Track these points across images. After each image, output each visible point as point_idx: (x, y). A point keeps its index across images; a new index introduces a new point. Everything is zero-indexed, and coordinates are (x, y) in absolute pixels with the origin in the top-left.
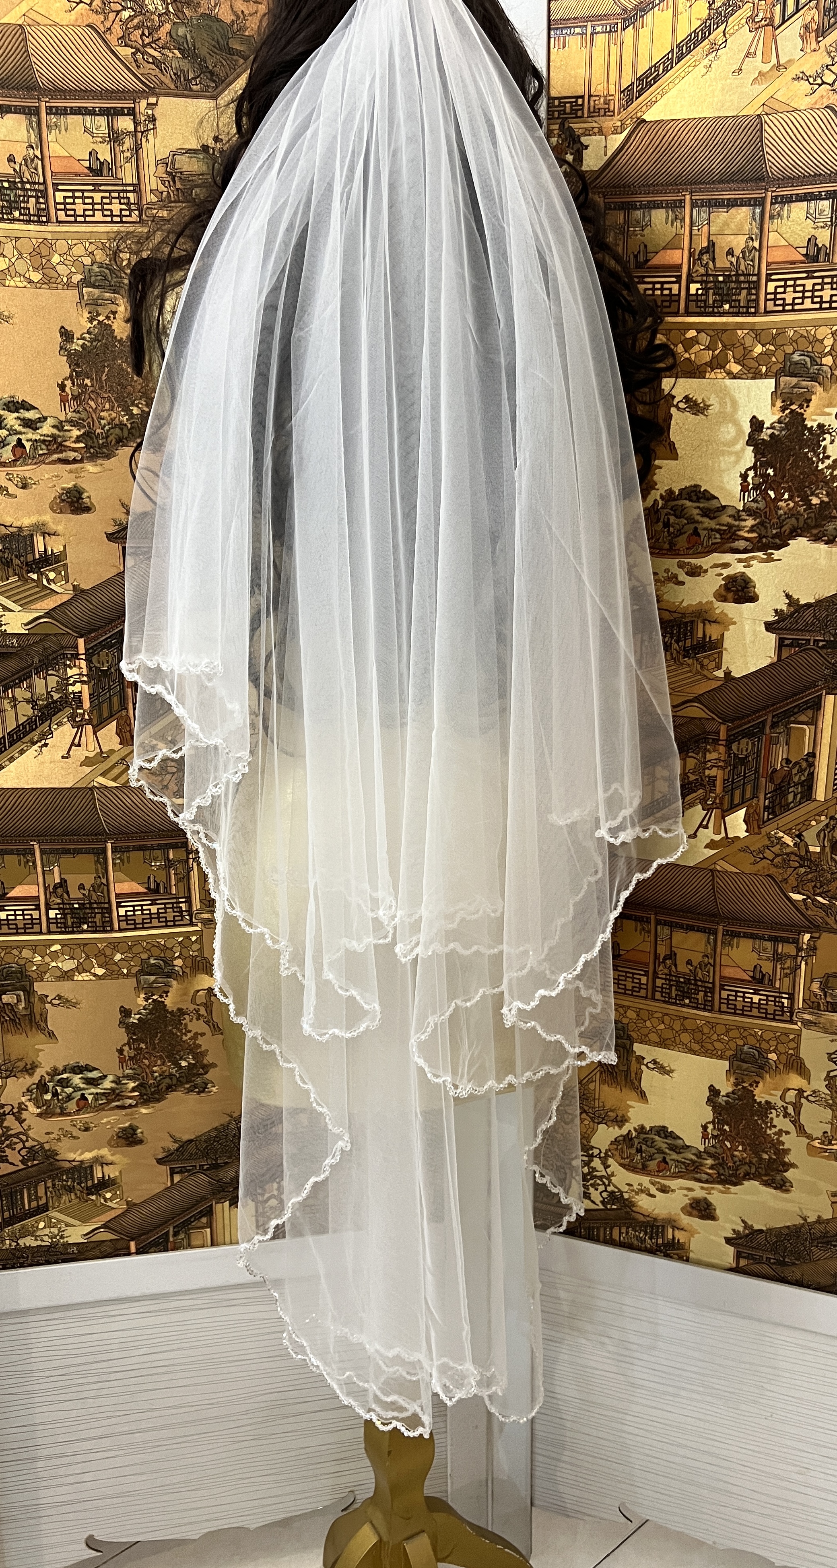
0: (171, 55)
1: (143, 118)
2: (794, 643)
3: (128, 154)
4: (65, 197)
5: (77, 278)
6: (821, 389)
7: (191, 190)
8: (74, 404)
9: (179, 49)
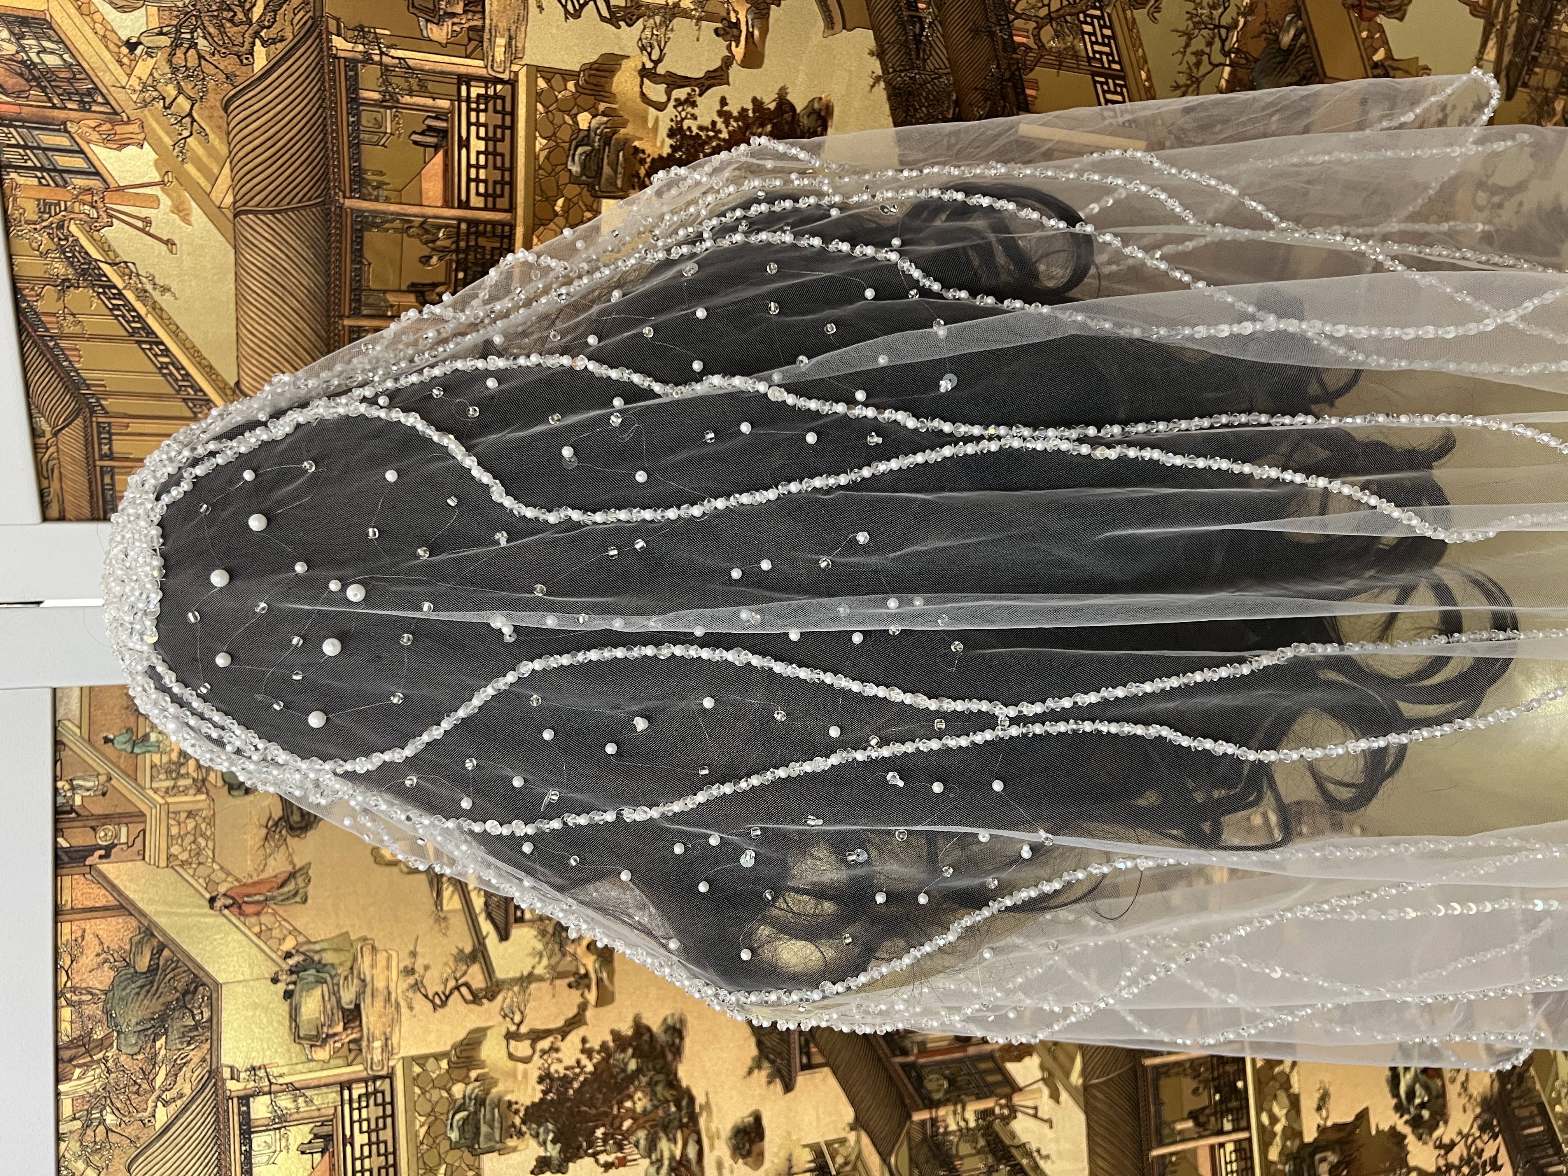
0: (162, 1052)
5: (468, 1158)
6: (622, 131)
7: (343, 1010)
8: (629, 1149)
9: (154, 1041)
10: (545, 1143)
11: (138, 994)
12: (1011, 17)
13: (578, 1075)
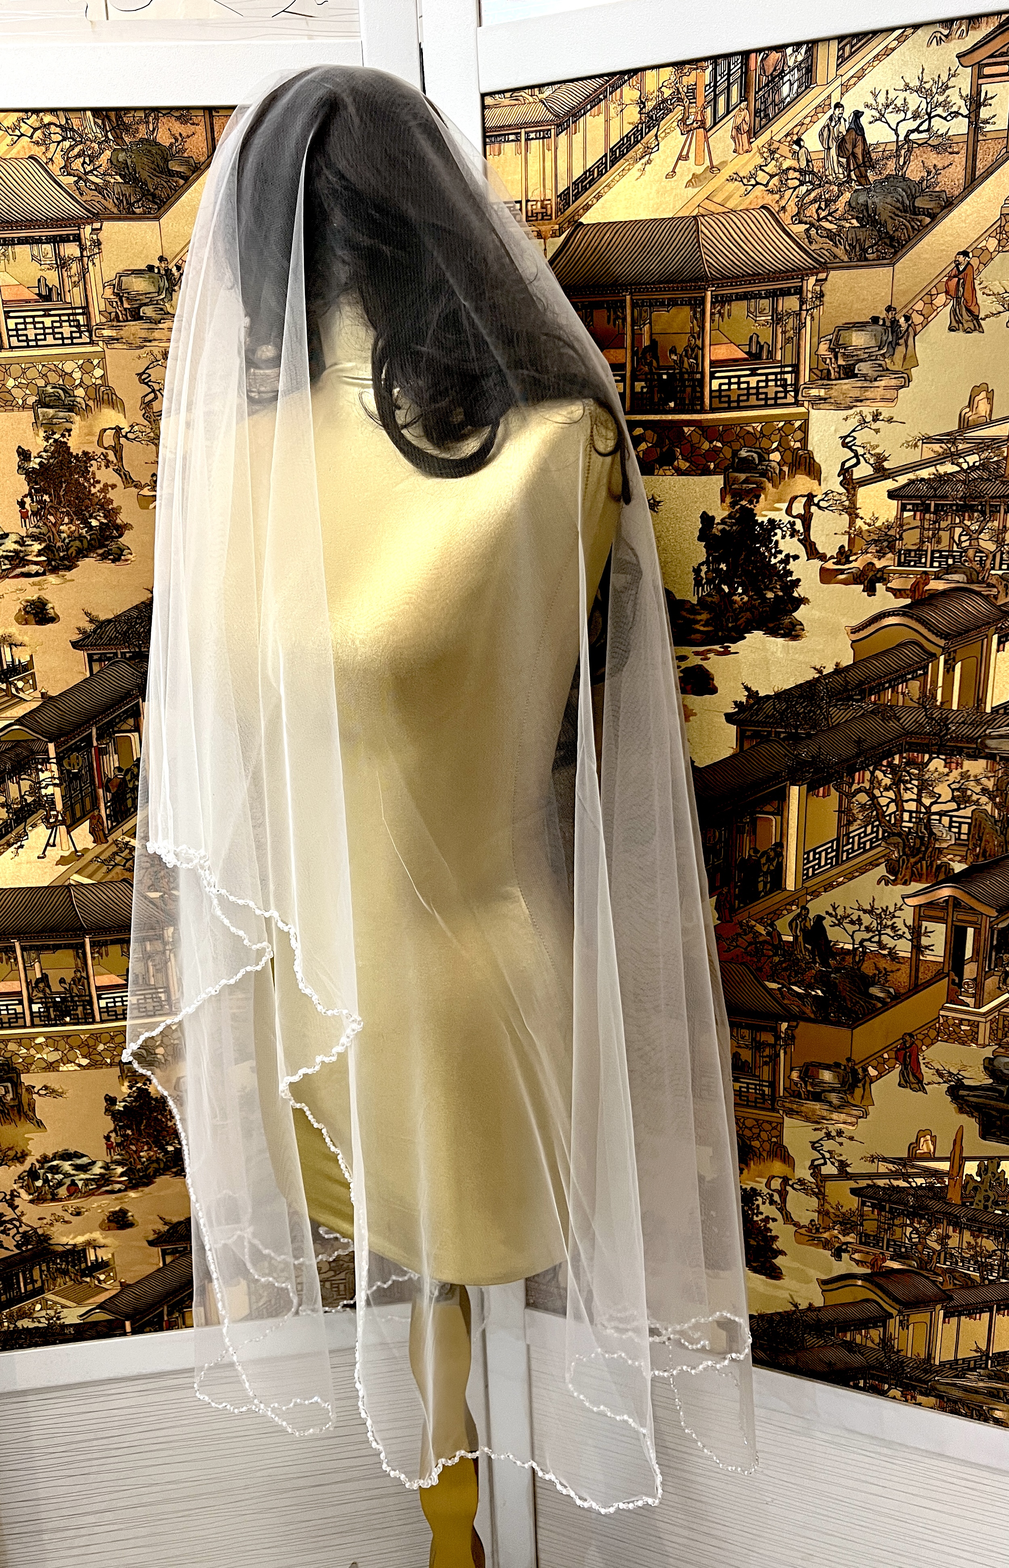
0: (112, 181)
1: (88, 243)
2: (756, 735)
3: (76, 279)
4: (16, 324)
5: (31, 400)
6: (770, 485)
7: (139, 308)
8: (34, 520)
9: (120, 175)
10: (41, 457)
11: (153, 162)
12: (871, 768)
13: (89, 481)
